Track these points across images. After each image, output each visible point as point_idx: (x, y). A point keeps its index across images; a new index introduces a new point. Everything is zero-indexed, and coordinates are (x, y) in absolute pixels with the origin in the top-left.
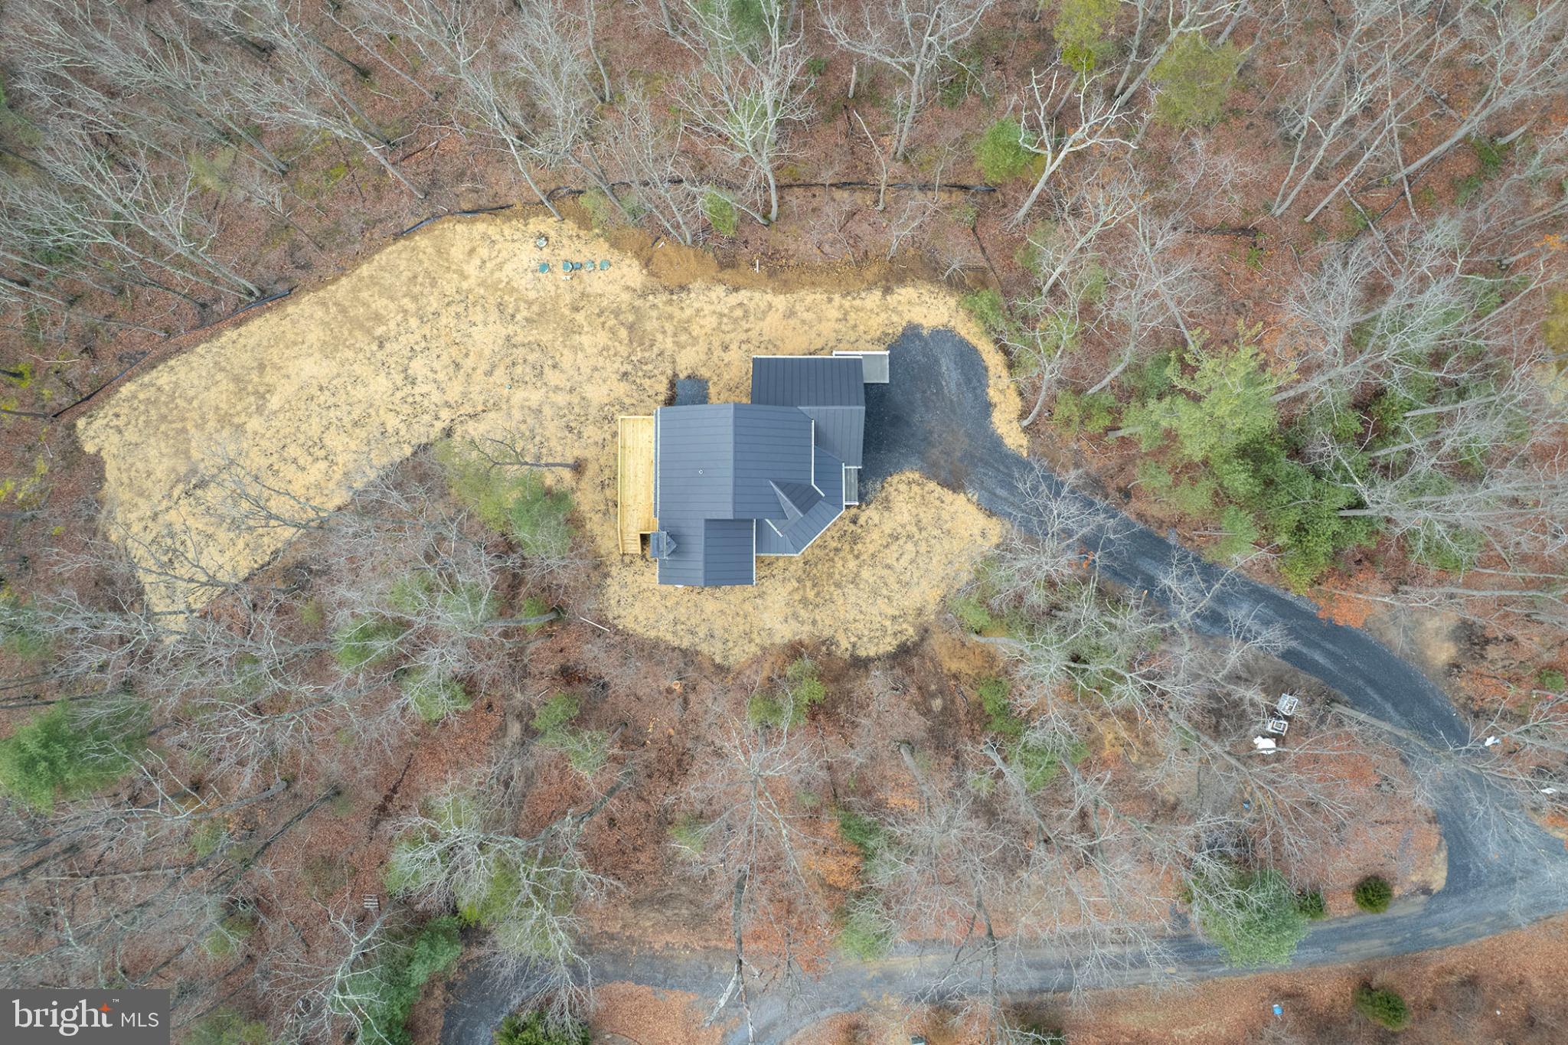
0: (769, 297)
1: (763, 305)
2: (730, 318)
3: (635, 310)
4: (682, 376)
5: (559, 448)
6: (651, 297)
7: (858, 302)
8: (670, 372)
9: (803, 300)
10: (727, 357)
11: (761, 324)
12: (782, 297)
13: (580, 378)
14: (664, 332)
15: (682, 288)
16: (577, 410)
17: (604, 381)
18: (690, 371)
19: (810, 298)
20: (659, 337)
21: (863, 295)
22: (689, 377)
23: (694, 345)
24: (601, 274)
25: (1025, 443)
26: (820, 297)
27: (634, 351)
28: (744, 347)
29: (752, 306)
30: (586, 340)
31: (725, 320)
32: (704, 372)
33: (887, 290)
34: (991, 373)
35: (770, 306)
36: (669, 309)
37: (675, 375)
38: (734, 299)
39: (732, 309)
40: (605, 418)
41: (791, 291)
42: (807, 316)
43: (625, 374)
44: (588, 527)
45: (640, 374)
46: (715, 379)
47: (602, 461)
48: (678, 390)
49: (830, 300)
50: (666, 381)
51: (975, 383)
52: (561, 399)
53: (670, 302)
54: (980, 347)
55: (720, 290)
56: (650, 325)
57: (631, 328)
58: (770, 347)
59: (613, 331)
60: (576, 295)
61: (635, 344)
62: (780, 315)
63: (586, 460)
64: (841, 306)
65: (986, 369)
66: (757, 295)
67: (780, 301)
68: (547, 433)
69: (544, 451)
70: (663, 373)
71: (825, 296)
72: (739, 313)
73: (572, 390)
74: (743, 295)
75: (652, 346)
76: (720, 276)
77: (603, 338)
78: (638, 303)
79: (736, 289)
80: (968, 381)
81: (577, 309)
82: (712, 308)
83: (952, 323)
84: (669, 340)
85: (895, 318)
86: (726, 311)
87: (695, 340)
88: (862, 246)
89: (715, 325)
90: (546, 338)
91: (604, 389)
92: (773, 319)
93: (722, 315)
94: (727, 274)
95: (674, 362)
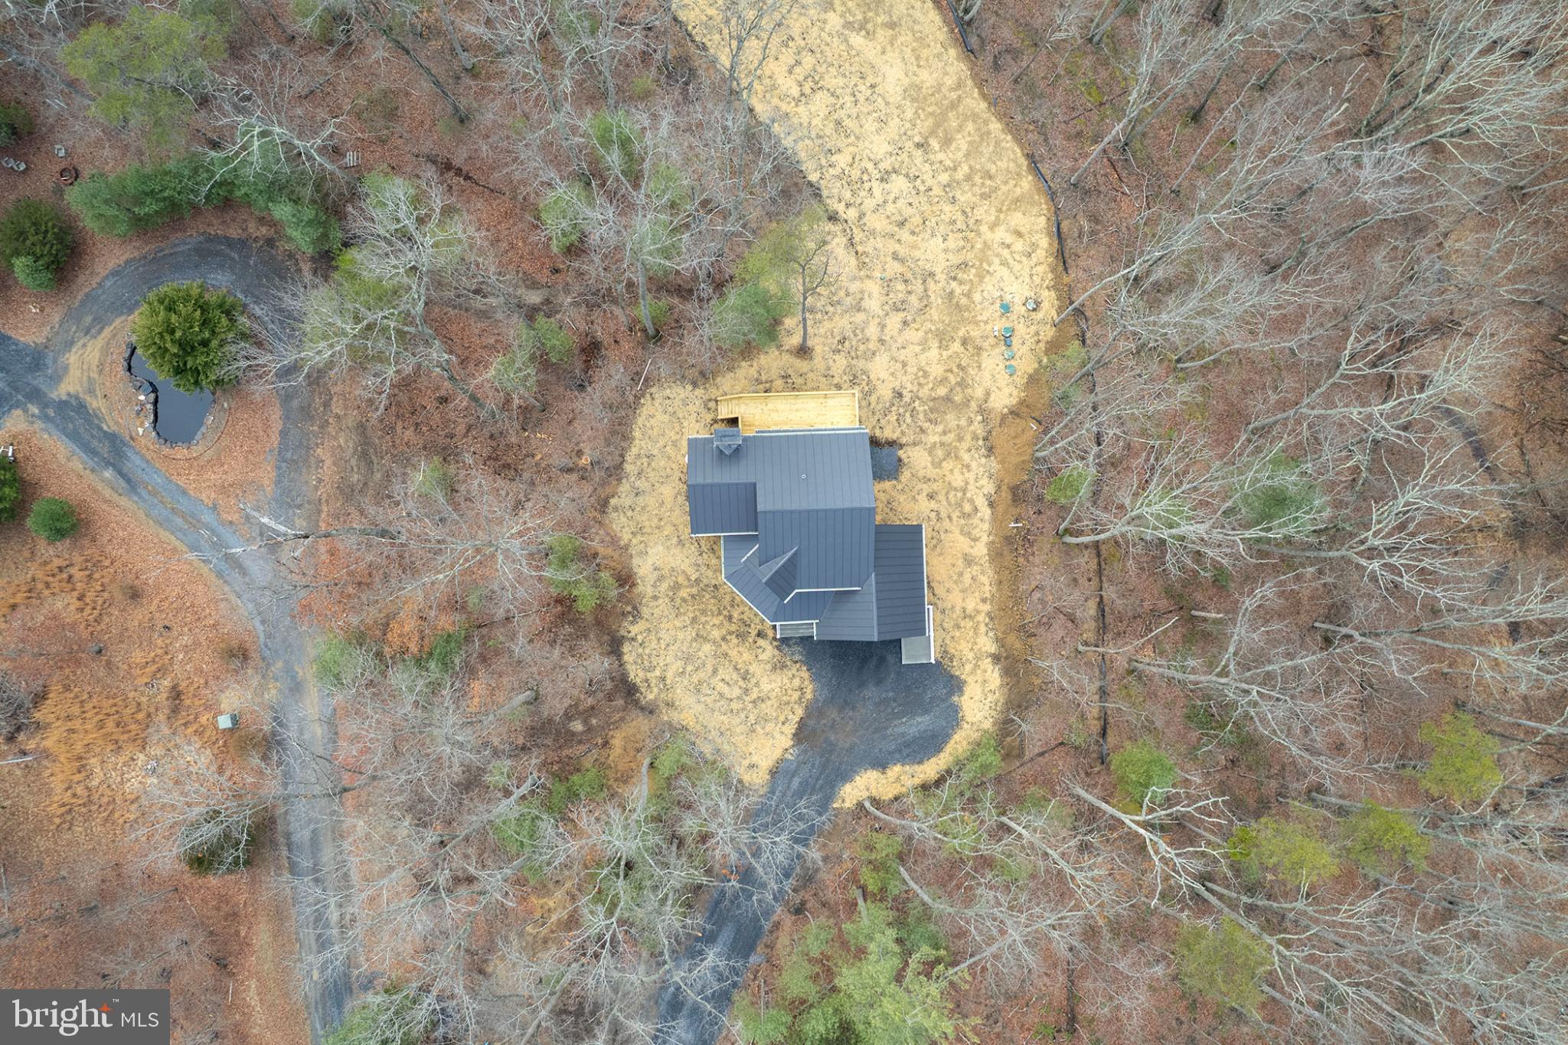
0: (985, 539)
1: (976, 532)
2: (962, 499)
3: (967, 402)
4: (901, 453)
5: (822, 331)
6: (980, 418)
7: (983, 629)
8: (904, 440)
9: (983, 573)
10: (922, 498)
11: (957, 531)
12: (985, 551)
13: (894, 349)
14: (944, 433)
15: (990, 450)
16: (862, 347)
17: (892, 374)
18: (906, 461)
19: (984, 579)
20: (940, 428)
21: (991, 634)
22: (900, 460)
23: (933, 463)
24: (1001, 366)
25: (847, 805)
26: (987, 590)
27: (925, 403)
28: (933, 515)
29: (975, 521)
30: (934, 353)
31: (959, 495)
32: (905, 475)
33: (996, 658)
34: (916, 767)
35: (975, 540)
36: (968, 437)
37: (901, 446)
38: (981, 503)
39: (971, 501)
40: (855, 377)
41: (992, 560)
42: (967, 579)
43: (900, 395)
44: (743, 364)
45: (901, 410)
46: (900, 487)
47: (810, 375)
48: (886, 450)
49: (984, 600)
50: (895, 437)
51: (905, 752)
52: (872, 331)
53: (975, 438)
54: (942, 755)
55: (989, 487)
56: (952, 420)
57: (948, 399)
58: (934, 541)
59: (944, 381)
60: (978, 342)
61: (931, 404)
62: (968, 550)
63: (811, 359)
64: (978, 612)
65: (920, 762)
66: (986, 526)
67: (981, 550)
68: (837, 318)
69: (819, 316)
70: (903, 433)
71: (988, 595)
72: (967, 508)
73: (882, 341)
74: (986, 512)
75: (931, 421)
76: (1004, 488)
77: (937, 371)
78: (973, 405)
79: (991, 505)
80: (907, 745)
81: (964, 342)
82: (972, 481)
83: (965, 726)
84: (936, 438)
85: (968, 667)
86: (969, 495)
87: (937, 465)
88: (1041, 630)
89: (954, 484)
90: (934, 314)
91: (884, 375)
92: (962, 543)
93: (964, 491)
94: (1005, 494)
95: (915, 444)
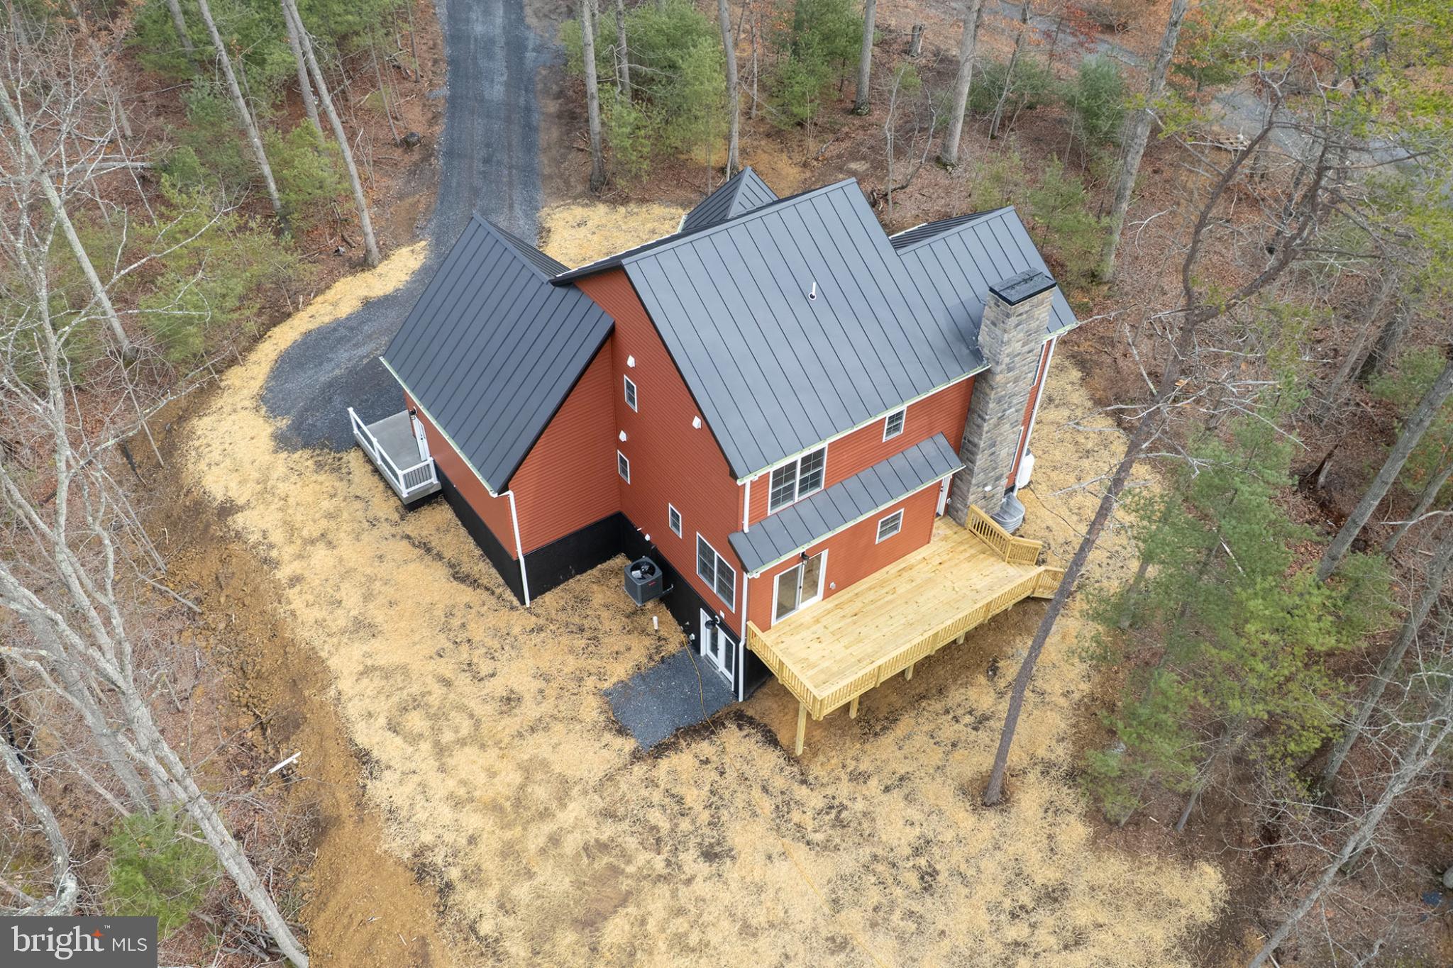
0: (346, 685)
1: (370, 685)
2: (436, 731)
3: (540, 943)
4: (629, 745)
5: (989, 866)
6: (485, 927)
7: (277, 536)
8: (639, 770)
9: (319, 623)
11: (416, 666)
12: (333, 663)
13: (798, 948)
14: (555, 840)
15: (421, 871)
16: (874, 896)
17: (760, 887)
18: (608, 737)
19: (309, 615)
20: (571, 844)
21: (253, 538)
22: (622, 732)
23: (545, 764)
26: (297, 599)
27: (641, 877)
28: (485, 667)
29: (383, 708)
31: (447, 737)
32: (591, 710)
33: (227, 509)
34: (311, 326)
35: (367, 671)
36: (491, 866)
37: (636, 757)
38: (385, 747)
39: (414, 739)
40: (839, 823)
41: (312, 658)
42: (351, 597)
43: (710, 855)
44: (1085, 687)
45: (685, 825)
46: (590, 683)
47: (936, 757)
48: (664, 733)
49: (295, 580)
50: (664, 764)
52: (879, 954)
53: (473, 877)
54: (273, 356)
55: (382, 790)
57: (590, 922)
58: (456, 622)
59: (628, 957)
61: (625, 884)
62: (376, 644)
63: (963, 790)
64: (300, 557)
65: (308, 334)
66: (353, 709)
67: (345, 659)
70: (651, 783)
71: (292, 593)
72: (416, 721)
73: (840, 945)
74: (369, 735)
75: (603, 847)
76: (347, 810)
78: (518, 947)
79: (363, 757)
82: (434, 779)
83: (247, 403)
84: (565, 817)
85: (281, 470)
86: (425, 746)
89: (471, 751)
93: (441, 750)
94: (339, 800)
95: (609, 777)
